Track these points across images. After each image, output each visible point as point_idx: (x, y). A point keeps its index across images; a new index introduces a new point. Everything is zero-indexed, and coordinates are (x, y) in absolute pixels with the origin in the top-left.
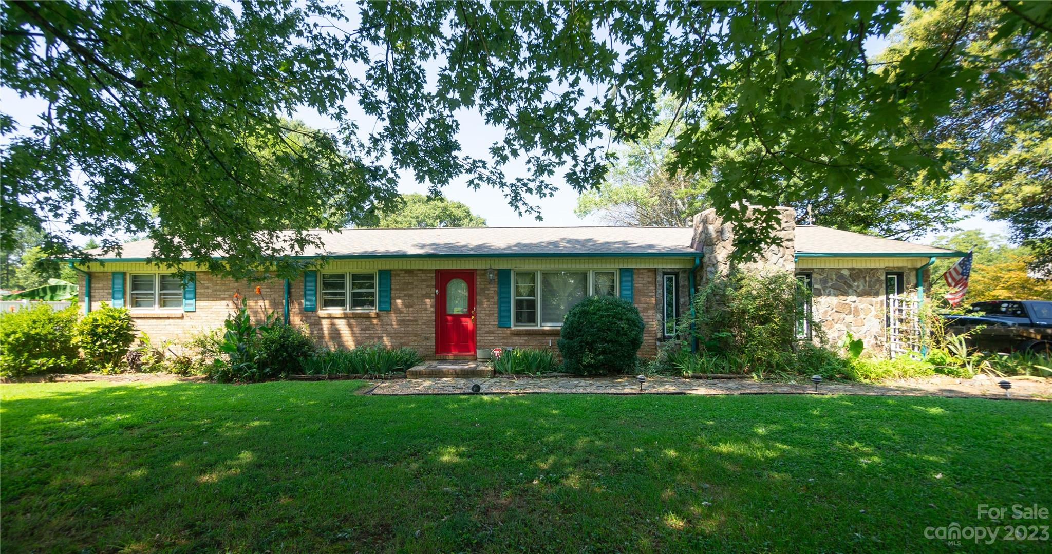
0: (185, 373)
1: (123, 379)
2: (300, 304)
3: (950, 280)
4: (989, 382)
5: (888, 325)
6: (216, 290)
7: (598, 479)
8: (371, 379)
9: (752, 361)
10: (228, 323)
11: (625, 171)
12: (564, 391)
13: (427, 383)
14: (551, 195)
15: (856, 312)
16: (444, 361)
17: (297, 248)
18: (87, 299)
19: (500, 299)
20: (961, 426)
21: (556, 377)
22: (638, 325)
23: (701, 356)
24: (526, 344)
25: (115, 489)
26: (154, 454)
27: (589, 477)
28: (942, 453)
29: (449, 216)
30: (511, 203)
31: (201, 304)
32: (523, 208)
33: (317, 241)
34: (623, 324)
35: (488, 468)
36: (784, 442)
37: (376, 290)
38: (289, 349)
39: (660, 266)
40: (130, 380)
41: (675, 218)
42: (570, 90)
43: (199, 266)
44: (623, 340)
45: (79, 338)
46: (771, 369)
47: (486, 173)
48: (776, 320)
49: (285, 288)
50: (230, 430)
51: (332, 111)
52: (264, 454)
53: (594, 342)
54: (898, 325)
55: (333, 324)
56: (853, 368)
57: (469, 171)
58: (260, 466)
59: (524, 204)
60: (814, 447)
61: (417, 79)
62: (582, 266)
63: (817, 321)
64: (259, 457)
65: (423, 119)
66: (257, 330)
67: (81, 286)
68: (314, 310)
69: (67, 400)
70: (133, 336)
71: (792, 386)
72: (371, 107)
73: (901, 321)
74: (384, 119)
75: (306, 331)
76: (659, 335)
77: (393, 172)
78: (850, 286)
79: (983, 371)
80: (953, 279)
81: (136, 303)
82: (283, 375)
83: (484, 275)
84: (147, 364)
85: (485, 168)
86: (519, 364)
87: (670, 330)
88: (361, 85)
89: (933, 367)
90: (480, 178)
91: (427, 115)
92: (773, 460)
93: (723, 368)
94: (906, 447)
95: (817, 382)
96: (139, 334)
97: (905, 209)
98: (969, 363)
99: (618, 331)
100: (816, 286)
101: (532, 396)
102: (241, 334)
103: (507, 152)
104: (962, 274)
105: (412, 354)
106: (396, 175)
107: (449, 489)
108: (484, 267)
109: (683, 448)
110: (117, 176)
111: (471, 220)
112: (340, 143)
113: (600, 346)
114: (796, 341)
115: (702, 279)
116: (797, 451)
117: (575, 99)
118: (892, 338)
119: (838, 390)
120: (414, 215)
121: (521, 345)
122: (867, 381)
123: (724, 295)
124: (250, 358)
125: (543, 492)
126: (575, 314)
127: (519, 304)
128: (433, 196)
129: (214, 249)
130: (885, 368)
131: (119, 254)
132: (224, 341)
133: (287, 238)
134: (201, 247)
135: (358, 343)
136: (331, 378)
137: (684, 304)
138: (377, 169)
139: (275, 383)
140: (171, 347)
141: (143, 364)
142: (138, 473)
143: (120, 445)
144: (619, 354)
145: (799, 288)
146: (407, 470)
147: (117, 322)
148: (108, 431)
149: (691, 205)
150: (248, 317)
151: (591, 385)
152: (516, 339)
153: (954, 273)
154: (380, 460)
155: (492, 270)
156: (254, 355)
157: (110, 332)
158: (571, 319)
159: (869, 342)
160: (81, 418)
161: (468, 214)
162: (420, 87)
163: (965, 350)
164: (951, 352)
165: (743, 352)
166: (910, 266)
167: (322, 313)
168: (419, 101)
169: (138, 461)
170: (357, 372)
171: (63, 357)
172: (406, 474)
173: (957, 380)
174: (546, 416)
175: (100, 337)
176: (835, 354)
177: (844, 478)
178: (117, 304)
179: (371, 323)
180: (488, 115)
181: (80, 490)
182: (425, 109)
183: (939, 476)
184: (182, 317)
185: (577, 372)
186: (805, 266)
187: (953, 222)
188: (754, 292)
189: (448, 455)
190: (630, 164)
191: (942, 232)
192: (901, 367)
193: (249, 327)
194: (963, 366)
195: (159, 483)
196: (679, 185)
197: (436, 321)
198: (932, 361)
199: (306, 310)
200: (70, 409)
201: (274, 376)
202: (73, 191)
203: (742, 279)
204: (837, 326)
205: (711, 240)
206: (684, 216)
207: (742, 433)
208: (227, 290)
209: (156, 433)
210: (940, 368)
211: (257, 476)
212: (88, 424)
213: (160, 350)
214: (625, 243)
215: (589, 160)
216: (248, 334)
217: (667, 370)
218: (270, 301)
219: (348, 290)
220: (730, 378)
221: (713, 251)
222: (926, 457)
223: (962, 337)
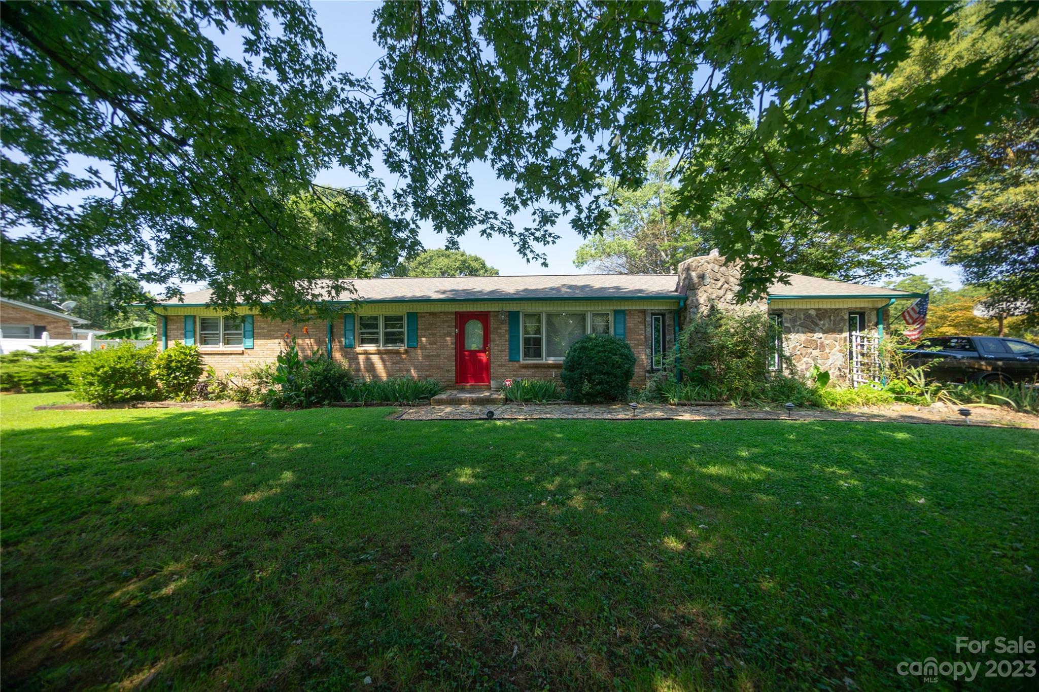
0: (245, 400)
1: (193, 406)
2: (340, 342)
3: (908, 318)
4: (946, 409)
5: (851, 359)
6: (270, 331)
7: (600, 500)
8: (401, 405)
9: (730, 390)
10: (280, 358)
11: (617, 227)
12: (566, 416)
13: (448, 409)
14: (554, 242)
15: (822, 347)
16: (463, 390)
17: (333, 293)
18: (164, 338)
19: (511, 337)
20: (931, 452)
21: (559, 404)
22: (630, 359)
23: (686, 385)
24: (533, 376)
25: (166, 509)
26: (207, 474)
27: (592, 499)
28: (919, 477)
29: (468, 267)
30: (519, 250)
31: (258, 342)
32: (530, 256)
33: (351, 288)
34: (617, 358)
35: (501, 489)
36: (768, 465)
37: (405, 330)
38: (331, 381)
39: (649, 308)
40: (199, 407)
41: (659, 267)
42: (573, 146)
43: (251, 309)
44: (619, 372)
45: (157, 372)
46: (747, 397)
47: (497, 223)
48: (752, 354)
49: (328, 328)
50: (277, 451)
51: (360, 169)
52: (303, 475)
53: (591, 374)
54: (860, 358)
55: (368, 359)
56: (820, 396)
57: (482, 222)
58: (298, 486)
59: (532, 251)
60: (796, 471)
61: (434, 140)
62: (581, 308)
63: (788, 354)
64: (299, 477)
65: (441, 175)
66: (305, 365)
67: (159, 327)
68: (352, 347)
69: (143, 424)
70: (202, 370)
71: (766, 412)
72: (395, 166)
73: (863, 355)
74: (406, 177)
75: (345, 364)
76: (648, 368)
77: (414, 223)
78: (817, 325)
79: (940, 399)
80: (911, 317)
81: (204, 342)
82: (326, 402)
83: (497, 316)
84: (213, 393)
85: (496, 219)
86: (527, 393)
87: (658, 363)
88: (385, 145)
89: (893, 396)
90: (492, 228)
91: (444, 171)
92: (759, 482)
93: (705, 396)
94: (882, 471)
95: (789, 409)
96: (207, 368)
97: (862, 257)
98: (927, 392)
99: (613, 365)
100: (786, 325)
101: (538, 422)
102: (291, 368)
103: (518, 202)
104: (919, 313)
105: (436, 384)
106: (417, 226)
107: (465, 510)
108: (497, 310)
109: (676, 471)
110: (181, 233)
111: (486, 271)
112: (370, 199)
113: (596, 377)
114: (769, 372)
115: (685, 318)
116: (780, 474)
117: (577, 154)
118: (855, 370)
119: (809, 416)
120: (438, 267)
121: (529, 377)
122: (834, 408)
123: (706, 333)
124: (298, 388)
125: (551, 513)
126: (575, 350)
127: (527, 341)
128: (450, 246)
129: (263, 295)
130: (849, 396)
131: (181, 300)
132: (276, 373)
133: (324, 285)
134: (252, 294)
135: (389, 375)
136: (366, 405)
137: (670, 341)
138: (401, 221)
139: (319, 409)
140: (233, 379)
141: (210, 393)
142: (190, 492)
143: (179, 465)
144: (613, 384)
145: (771, 326)
146: (427, 491)
147: (188, 357)
148: (172, 453)
149: (673, 256)
150: (297, 354)
151: (589, 411)
152: (524, 371)
153: (912, 313)
154: (404, 480)
155: (503, 312)
156: (302, 385)
157: (184, 366)
158: (572, 354)
159: (833, 373)
160: (151, 441)
161: (483, 265)
162: (438, 147)
163: (923, 380)
164: (910, 383)
165: (722, 383)
166: (871, 306)
167: (359, 349)
168: (437, 159)
169: (193, 481)
170: (389, 400)
171: (143, 387)
172: (427, 495)
173: (917, 408)
174: (552, 440)
175: (174, 371)
176: (803, 384)
177: (830, 501)
178: (188, 343)
179: (401, 358)
180: (499, 170)
181: (136, 509)
182: (442, 166)
183: (922, 501)
184: (243, 354)
185: (577, 399)
186: (776, 307)
187: (905, 268)
188: (732, 330)
189: (465, 476)
190: (621, 222)
191: (895, 277)
192: (864, 396)
193: (298, 362)
194: (921, 394)
195: (206, 502)
196: (663, 239)
197: (456, 356)
198: (893, 390)
199: (346, 347)
200: (143, 432)
201: (319, 404)
202: (143, 246)
203: (721, 319)
204: (805, 359)
205: (694, 285)
206: (667, 265)
207: (728, 457)
208: (280, 330)
209: (212, 454)
210: (899, 397)
211: (294, 496)
212: (156, 446)
213: (224, 381)
214: (618, 288)
215: (594, 206)
216: (297, 368)
217: (655, 398)
218: (315, 340)
219: (381, 330)
220: (711, 405)
221: (696, 295)
222: (904, 481)
223: (920, 369)
